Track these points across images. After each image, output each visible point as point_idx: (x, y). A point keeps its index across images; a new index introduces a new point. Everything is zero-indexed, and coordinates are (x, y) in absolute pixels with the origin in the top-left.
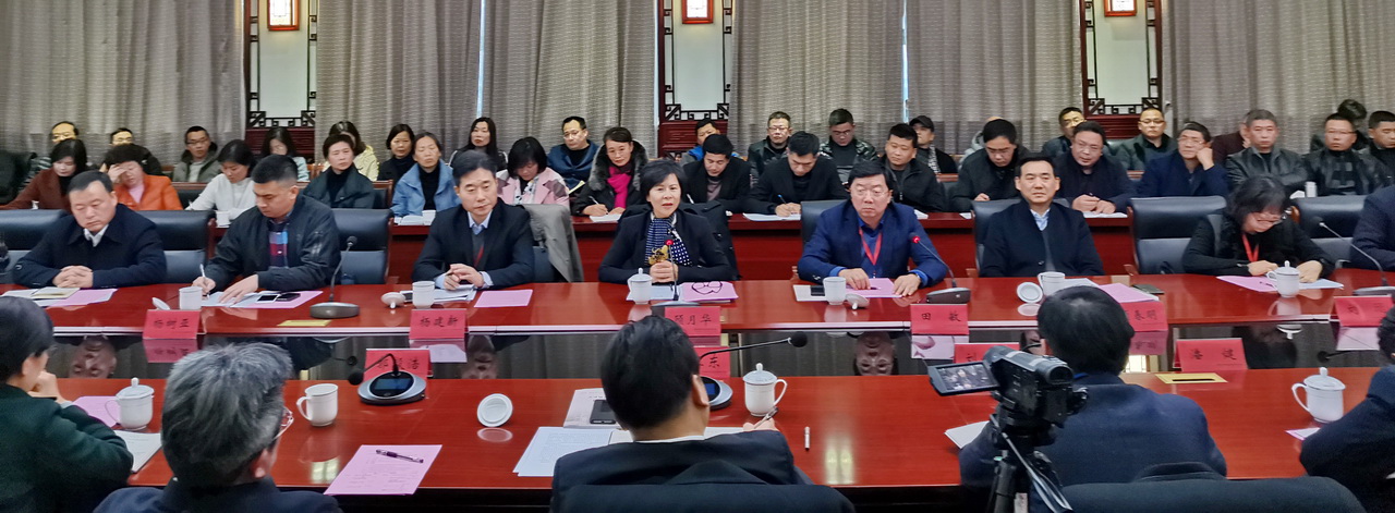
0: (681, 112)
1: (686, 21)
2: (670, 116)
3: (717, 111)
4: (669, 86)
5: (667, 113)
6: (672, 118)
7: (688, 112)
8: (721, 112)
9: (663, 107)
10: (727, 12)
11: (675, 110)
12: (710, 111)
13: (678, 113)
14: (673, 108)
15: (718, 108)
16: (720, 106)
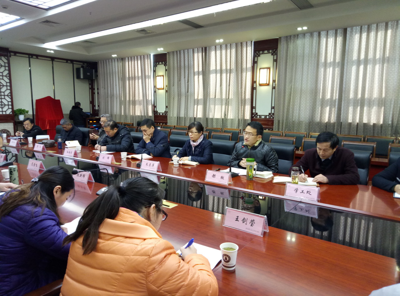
0: (257, 115)
1: (260, 85)
2: (254, 116)
3: (269, 116)
4: (254, 107)
5: (253, 116)
6: (255, 117)
7: (260, 115)
8: (270, 116)
9: (252, 113)
10: (274, 81)
11: (256, 115)
12: (267, 116)
13: (256, 116)
14: (255, 114)
15: (269, 114)
16: (270, 114)
